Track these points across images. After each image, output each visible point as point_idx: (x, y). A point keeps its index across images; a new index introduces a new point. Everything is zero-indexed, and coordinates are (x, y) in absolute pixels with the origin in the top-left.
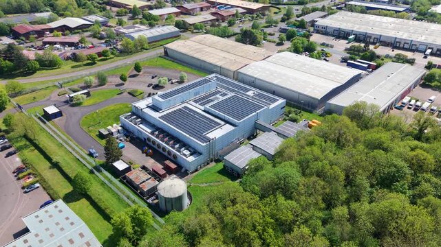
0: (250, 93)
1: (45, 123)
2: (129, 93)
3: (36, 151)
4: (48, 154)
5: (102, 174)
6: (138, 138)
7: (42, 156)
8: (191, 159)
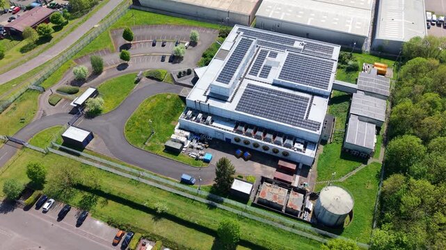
0: (297, 45)
1: (78, 155)
2: (148, 77)
3: (110, 202)
4: (138, 202)
5: (227, 204)
6: (215, 139)
7: (127, 207)
8: (310, 153)
